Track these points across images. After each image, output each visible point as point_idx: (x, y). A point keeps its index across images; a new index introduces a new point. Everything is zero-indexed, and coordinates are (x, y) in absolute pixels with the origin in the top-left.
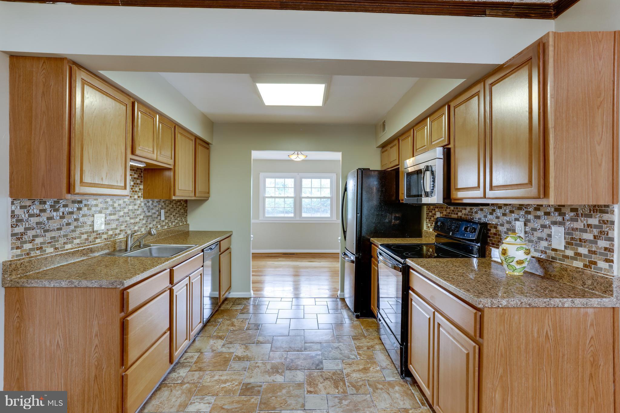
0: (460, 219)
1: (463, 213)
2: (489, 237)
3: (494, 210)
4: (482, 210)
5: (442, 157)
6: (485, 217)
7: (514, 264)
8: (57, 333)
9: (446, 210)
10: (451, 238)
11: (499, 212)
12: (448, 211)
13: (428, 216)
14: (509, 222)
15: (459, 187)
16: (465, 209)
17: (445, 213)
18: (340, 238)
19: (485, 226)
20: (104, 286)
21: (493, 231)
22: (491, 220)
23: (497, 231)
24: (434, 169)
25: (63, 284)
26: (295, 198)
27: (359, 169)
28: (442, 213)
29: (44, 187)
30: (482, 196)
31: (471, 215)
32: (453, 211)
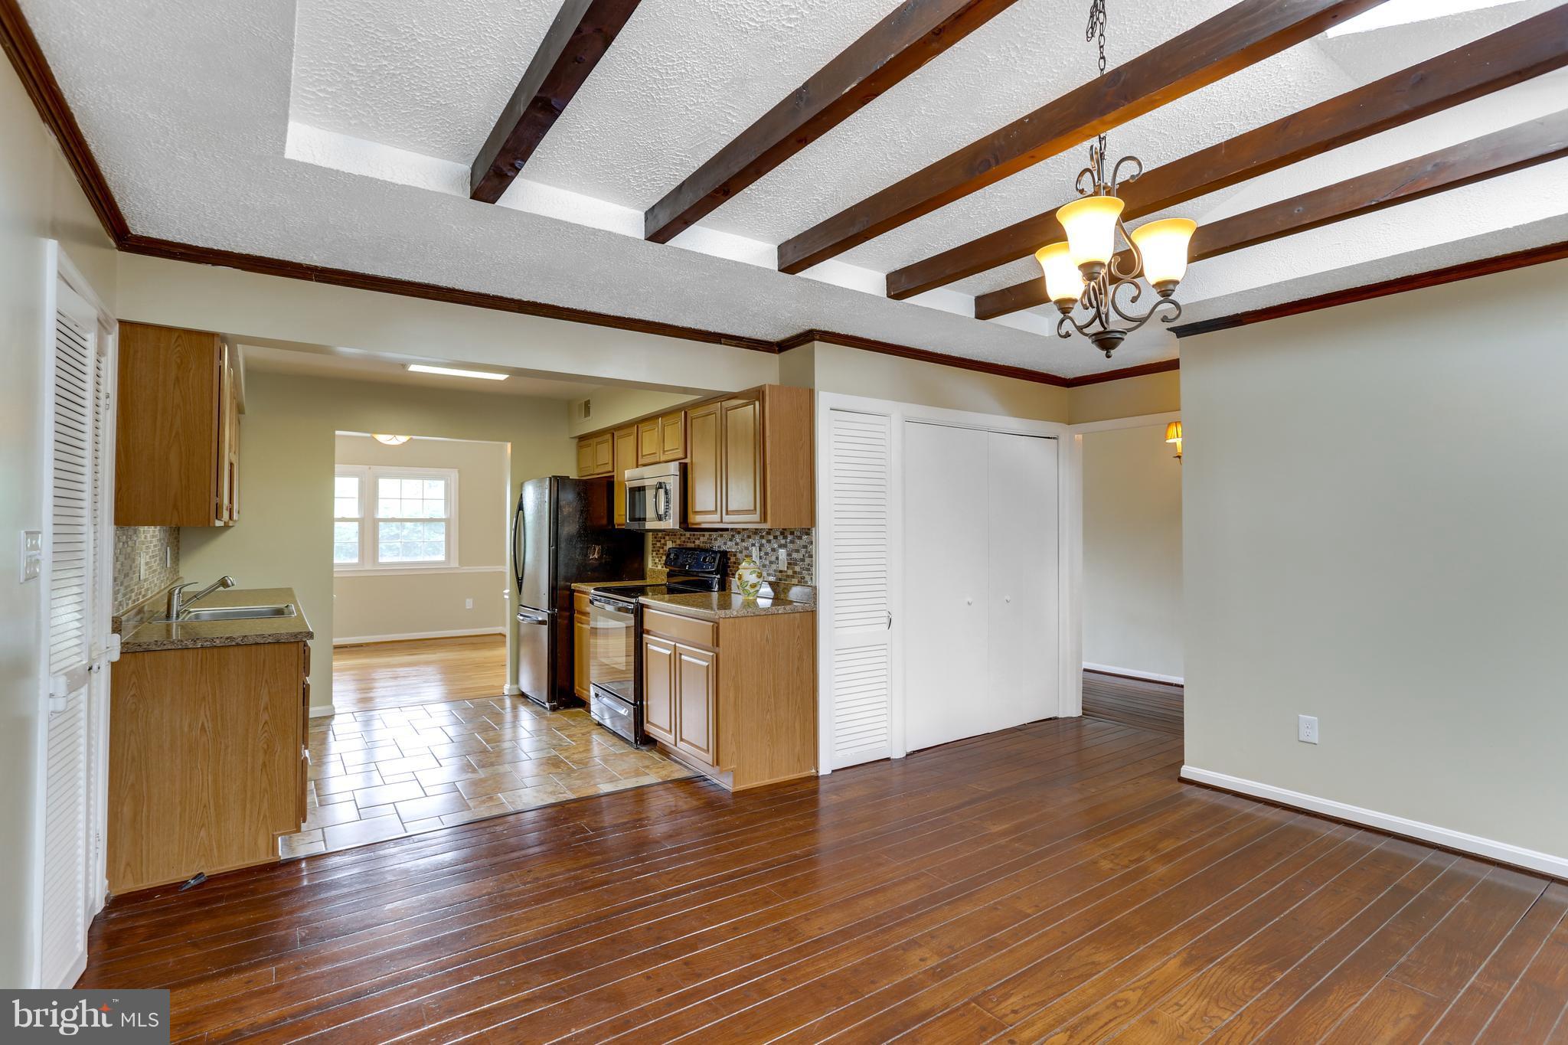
0: (698, 549)
1: (701, 541)
2: (729, 567)
3: (733, 536)
4: (721, 536)
5: (678, 473)
6: (725, 544)
7: (748, 588)
8: (202, 713)
9: (680, 538)
10: (687, 574)
11: (738, 538)
12: (683, 538)
13: (654, 547)
14: (747, 548)
15: (697, 510)
16: (704, 536)
17: (678, 542)
18: (507, 591)
19: (724, 554)
20: (283, 641)
21: (733, 559)
22: (731, 547)
23: (737, 559)
24: (668, 488)
25: (218, 642)
26: (361, 521)
27: (553, 476)
28: (675, 542)
29: (177, 509)
30: (719, 520)
31: (710, 543)
32: (689, 539)
